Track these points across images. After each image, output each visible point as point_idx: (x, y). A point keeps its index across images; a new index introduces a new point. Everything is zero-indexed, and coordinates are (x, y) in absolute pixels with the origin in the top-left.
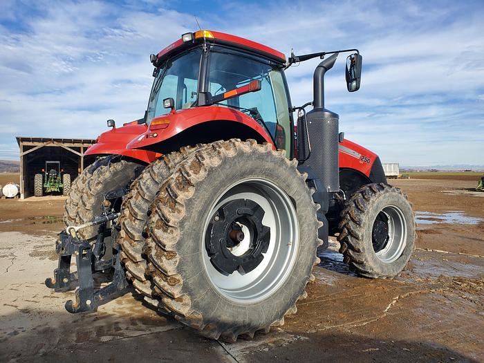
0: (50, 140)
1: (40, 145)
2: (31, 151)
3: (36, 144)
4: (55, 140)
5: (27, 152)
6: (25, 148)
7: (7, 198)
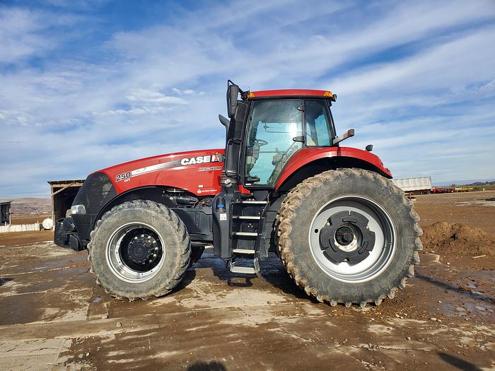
0: (72, 181)
1: (65, 186)
2: (59, 191)
3: (62, 185)
4: (76, 181)
5: (57, 192)
6: (55, 189)
7: (45, 229)
